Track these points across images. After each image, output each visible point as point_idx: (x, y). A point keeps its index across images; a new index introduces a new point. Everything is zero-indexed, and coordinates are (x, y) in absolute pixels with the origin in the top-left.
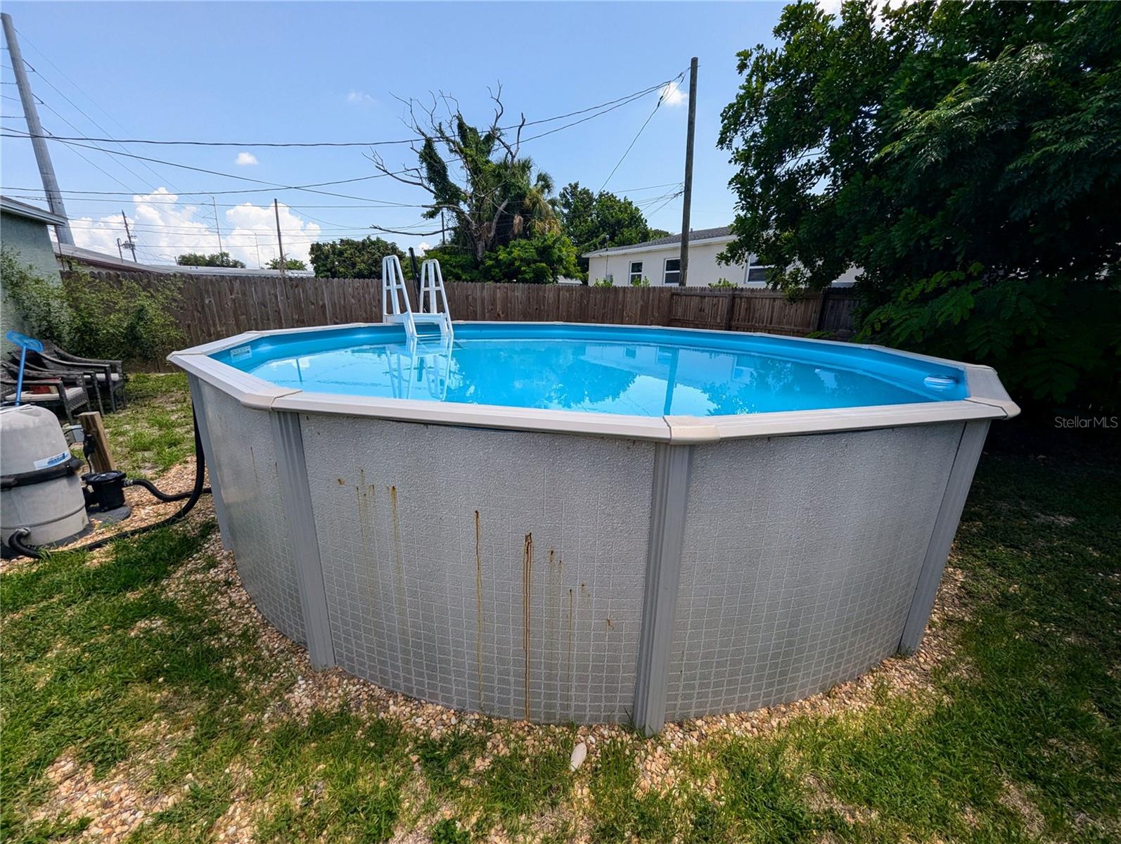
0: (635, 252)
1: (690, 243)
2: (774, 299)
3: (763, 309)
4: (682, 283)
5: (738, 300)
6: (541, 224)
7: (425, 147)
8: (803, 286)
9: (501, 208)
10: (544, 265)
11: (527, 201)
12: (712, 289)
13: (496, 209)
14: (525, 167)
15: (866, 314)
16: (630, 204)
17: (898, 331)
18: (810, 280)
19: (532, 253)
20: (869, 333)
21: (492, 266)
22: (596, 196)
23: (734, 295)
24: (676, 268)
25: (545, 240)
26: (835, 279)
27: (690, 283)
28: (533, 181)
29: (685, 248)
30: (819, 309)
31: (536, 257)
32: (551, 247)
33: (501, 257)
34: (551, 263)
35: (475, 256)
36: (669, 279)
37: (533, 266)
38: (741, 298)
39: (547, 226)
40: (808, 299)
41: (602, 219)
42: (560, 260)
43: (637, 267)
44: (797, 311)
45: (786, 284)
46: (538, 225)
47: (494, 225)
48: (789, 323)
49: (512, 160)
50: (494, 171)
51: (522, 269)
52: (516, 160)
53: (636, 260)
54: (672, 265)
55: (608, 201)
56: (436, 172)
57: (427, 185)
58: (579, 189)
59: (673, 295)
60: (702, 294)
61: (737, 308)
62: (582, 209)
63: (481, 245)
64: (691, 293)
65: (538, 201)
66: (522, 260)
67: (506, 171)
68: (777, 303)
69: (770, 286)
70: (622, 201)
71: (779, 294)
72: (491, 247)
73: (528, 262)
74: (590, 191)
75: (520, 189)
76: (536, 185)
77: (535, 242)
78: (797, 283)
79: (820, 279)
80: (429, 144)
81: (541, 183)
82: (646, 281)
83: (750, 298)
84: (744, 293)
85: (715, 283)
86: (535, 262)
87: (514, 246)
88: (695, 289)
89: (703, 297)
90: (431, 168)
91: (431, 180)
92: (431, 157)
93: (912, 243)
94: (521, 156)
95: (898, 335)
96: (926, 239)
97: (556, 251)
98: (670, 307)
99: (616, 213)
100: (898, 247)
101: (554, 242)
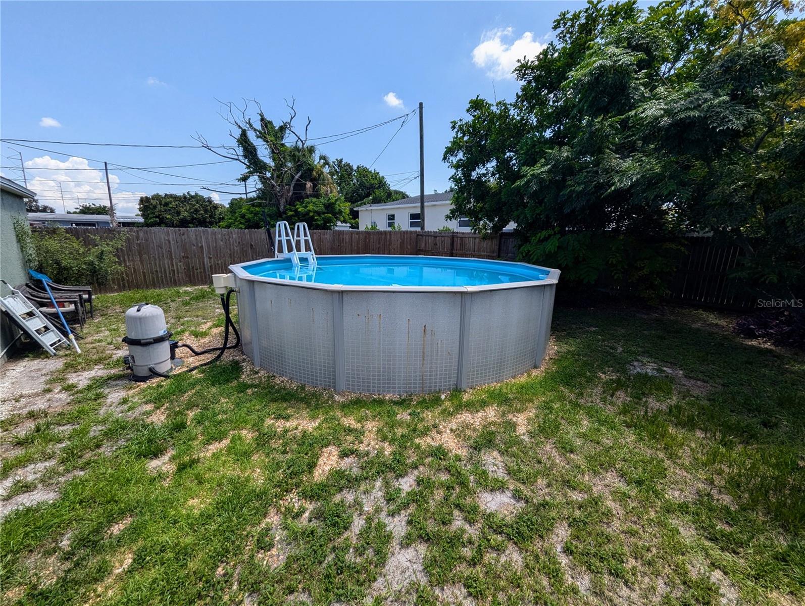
0: (389, 207)
1: (426, 204)
2: (475, 238)
3: (470, 243)
4: (423, 229)
5: (455, 239)
6: (325, 188)
7: (241, 135)
8: (489, 232)
9: (297, 177)
10: (331, 215)
11: (314, 173)
12: (440, 232)
13: (293, 177)
14: (311, 150)
15: (520, 246)
16: (378, 173)
17: (532, 256)
18: (493, 228)
19: (321, 208)
20: (521, 257)
21: (292, 216)
22: (355, 168)
23: (454, 236)
24: (417, 219)
25: (330, 199)
26: (505, 227)
27: (427, 229)
28: (317, 160)
29: (422, 207)
30: (498, 243)
31: (324, 210)
32: (334, 204)
33: (300, 210)
34: (334, 214)
35: (278, 208)
36: (412, 225)
37: (323, 216)
38: (457, 238)
39: (329, 190)
40: (492, 238)
41: (360, 183)
42: (340, 212)
43: (391, 217)
44: (487, 244)
45: (480, 230)
46: (323, 189)
47: (292, 188)
48: (484, 251)
49: (303, 146)
50: (291, 152)
51: (316, 218)
52: (305, 146)
53: (391, 213)
54: (413, 216)
55: (363, 172)
56: (250, 152)
57: (243, 161)
58: (343, 163)
59: (418, 235)
60: (435, 235)
61: (455, 243)
62: (347, 176)
63: (282, 201)
64: (429, 235)
65: (322, 173)
66: (315, 212)
67: (299, 152)
68: (477, 240)
69: (473, 231)
70: (373, 171)
71: (476, 236)
72: (290, 203)
73: (319, 213)
74: (351, 165)
75: (310, 165)
76: (319, 162)
77: (322, 200)
78: (486, 229)
79: (497, 228)
80: (244, 133)
81: (322, 161)
82: (399, 227)
83: (463, 237)
84: (458, 235)
85: (441, 228)
86: (324, 213)
87: (309, 203)
88: (431, 232)
89: (436, 237)
90: (246, 149)
91: (245, 157)
92: (246, 142)
93: (534, 216)
94: (308, 144)
95: (533, 257)
96: (540, 215)
97: (337, 206)
98: (417, 242)
99: (370, 180)
100: (529, 218)
101: (336, 200)
